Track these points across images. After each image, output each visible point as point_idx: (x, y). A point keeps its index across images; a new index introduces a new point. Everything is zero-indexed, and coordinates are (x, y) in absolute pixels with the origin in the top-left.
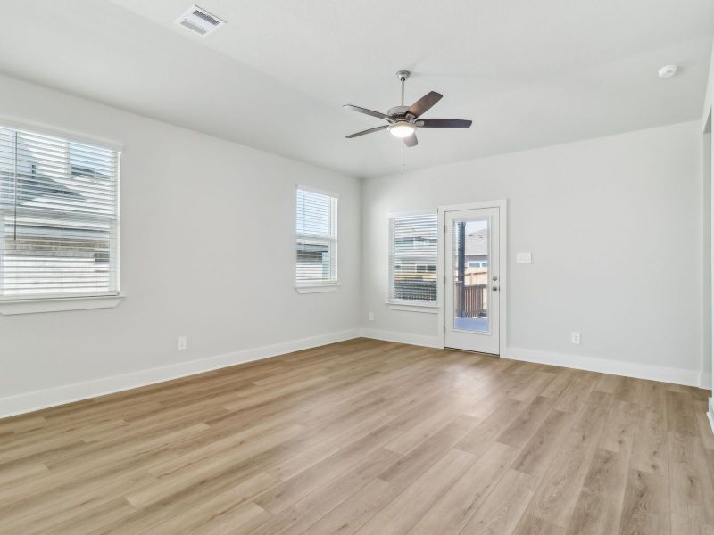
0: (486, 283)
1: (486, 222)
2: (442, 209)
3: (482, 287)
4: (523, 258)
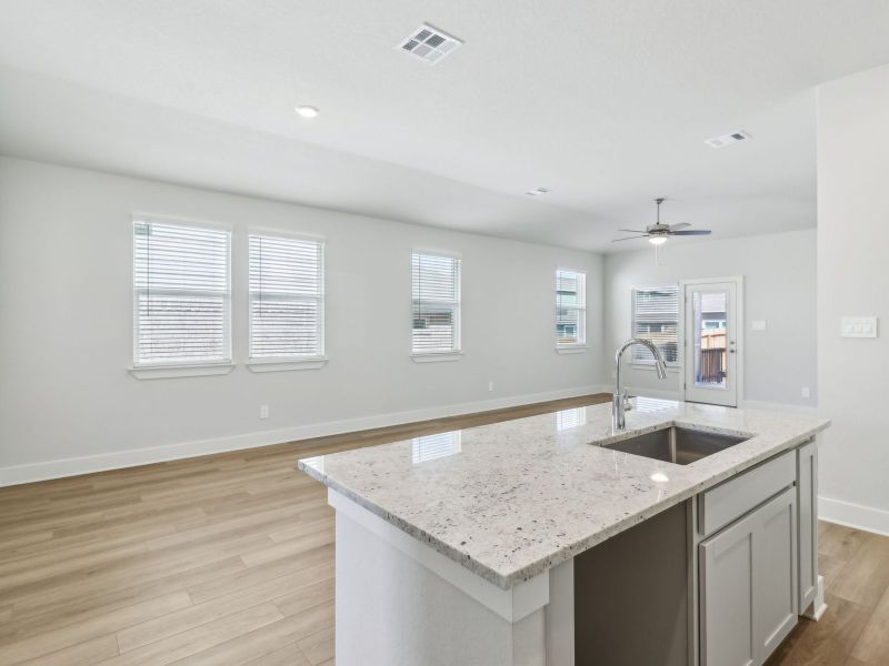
0: (723, 347)
1: (724, 295)
2: (683, 282)
3: (722, 350)
4: (758, 325)
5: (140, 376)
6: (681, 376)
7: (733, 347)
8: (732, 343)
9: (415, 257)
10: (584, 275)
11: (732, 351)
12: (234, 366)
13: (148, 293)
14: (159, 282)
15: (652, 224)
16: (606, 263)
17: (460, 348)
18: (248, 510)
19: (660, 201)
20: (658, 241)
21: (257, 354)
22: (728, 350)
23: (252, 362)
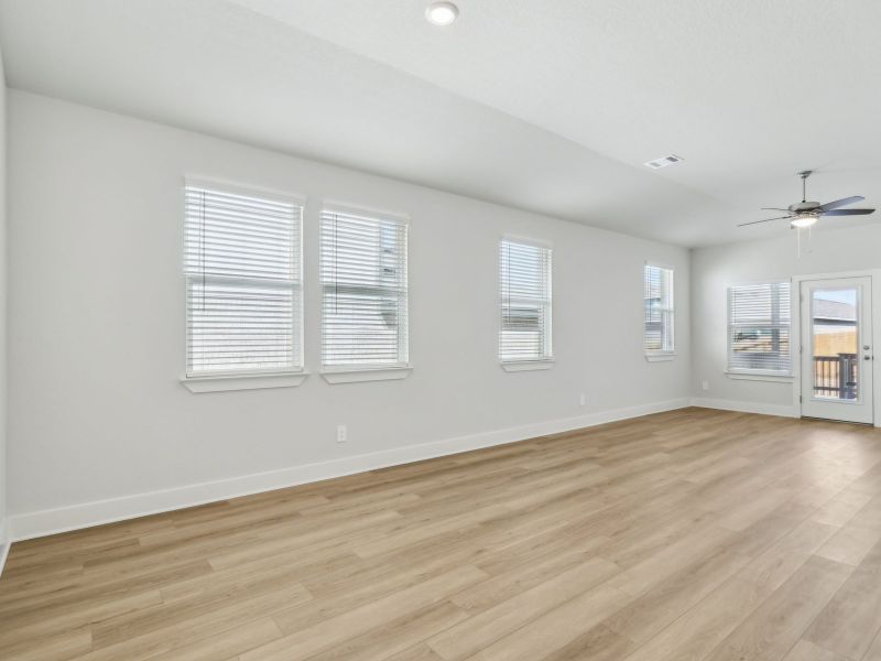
5: (194, 388)
6: (796, 385)
7: (868, 353)
8: (867, 348)
9: (505, 244)
10: (672, 272)
11: (867, 358)
12: (307, 376)
13: (204, 281)
14: (214, 266)
15: (797, 203)
16: (695, 258)
17: (551, 355)
18: (370, 589)
19: (806, 174)
20: (805, 222)
21: (331, 359)
22: (861, 357)
23: (328, 370)
